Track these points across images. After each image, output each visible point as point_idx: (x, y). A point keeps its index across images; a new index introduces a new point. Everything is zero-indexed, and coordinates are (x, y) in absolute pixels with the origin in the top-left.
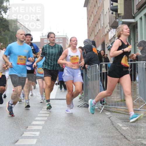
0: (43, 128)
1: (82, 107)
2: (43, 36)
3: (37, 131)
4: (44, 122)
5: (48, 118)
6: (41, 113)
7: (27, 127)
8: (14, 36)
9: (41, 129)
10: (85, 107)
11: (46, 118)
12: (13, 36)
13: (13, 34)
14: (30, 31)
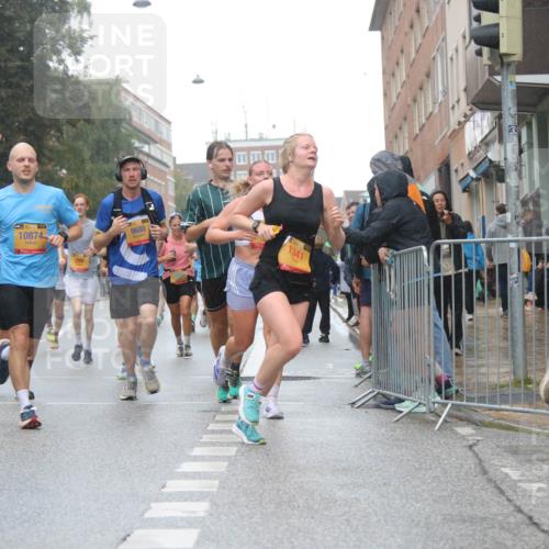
0: (221, 487)
1: (369, 407)
3: (198, 500)
4: (226, 464)
5: (237, 452)
6: (213, 432)
7: (164, 487)
8: (110, 144)
9: (215, 490)
10: (377, 407)
11: (232, 451)
12: (107, 143)
13: (104, 136)
14: (169, 123)
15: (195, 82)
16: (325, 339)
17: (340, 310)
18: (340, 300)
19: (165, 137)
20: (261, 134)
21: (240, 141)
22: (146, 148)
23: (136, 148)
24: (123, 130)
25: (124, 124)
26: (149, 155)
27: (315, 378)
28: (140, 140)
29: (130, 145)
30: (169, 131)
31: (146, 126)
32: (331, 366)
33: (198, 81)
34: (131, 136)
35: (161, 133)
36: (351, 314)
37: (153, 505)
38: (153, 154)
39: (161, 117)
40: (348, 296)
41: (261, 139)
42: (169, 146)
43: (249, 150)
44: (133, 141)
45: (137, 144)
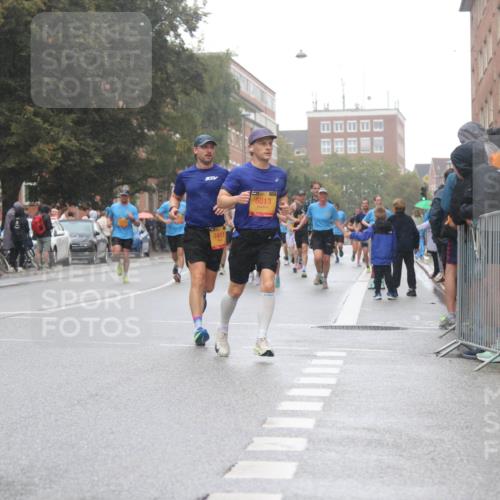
0: (317, 425)
1: (452, 356)
2: (316, 111)
3: (296, 436)
4: (322, 404)
5: (333, 393)
7: (264, 422)
8: (220, 112)
9: (312, 427)
10: (460, 356)
11: (326, 393)
12: (216, 111)
13: (215, 105)
14: (273, 93)
15: (298, 56)
16: (412, 293)
17: (427, 267)
18: (426, 258)
19: (269, 106)
20: (357, 105)
21: (338, 111)
22: (252, 116)
23: (244, 116)
24: (231, 99)
25: (233, 94)
26: (254, 123)
27: (403, 329)
28: (247, 109)
29: (238, 113)
30: (273, 100)
31: (253, 96)
32: (417, 318)
33: (301, 56)
34: (239, 105)
35: (266, 103)
36: (437, 271)
37: (255, 439)
38: (258, 121)
39: (266, 87)
40: (433, 254)
41: (357, 109)
42: (273, 114)
43: (346, 119)
44: (240, 109)
45: (244, 112)
